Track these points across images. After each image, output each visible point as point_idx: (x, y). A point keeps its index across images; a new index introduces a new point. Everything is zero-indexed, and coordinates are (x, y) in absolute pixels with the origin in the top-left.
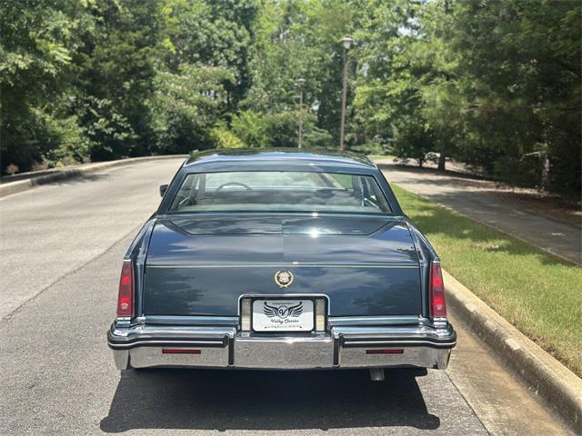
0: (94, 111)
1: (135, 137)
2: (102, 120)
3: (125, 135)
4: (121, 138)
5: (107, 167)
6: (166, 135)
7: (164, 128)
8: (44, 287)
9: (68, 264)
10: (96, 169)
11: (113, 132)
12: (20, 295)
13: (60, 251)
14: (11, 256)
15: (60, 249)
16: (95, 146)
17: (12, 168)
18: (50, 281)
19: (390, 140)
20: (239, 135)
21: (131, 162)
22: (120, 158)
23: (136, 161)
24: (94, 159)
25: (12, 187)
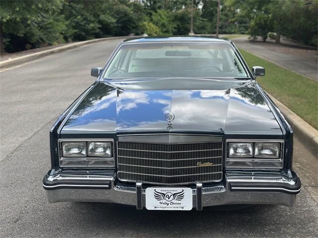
0: (74, 12)
2: (79, 17)
5: (82, 45)
8: (36, 130)
9: (54, 112)
11: (85, 24)
12: (21, 136)
13: (50, 103)
14: (19, 106)
15: (50, 101)
16: (75, 33)
17: (28, 46)
18: (41, 125)
19: (243, 25)
20: (156, 24)
22: (90, 39)
23: (98, 41)
25: (26, 58)
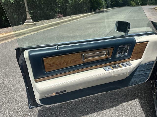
1: (115, 3)
3: (113, 3)
4: (113, 4)
6: (121, 3)
7: (121, 1)
10: (107, 10)
21: (114, 8)
24: (107, 8)
